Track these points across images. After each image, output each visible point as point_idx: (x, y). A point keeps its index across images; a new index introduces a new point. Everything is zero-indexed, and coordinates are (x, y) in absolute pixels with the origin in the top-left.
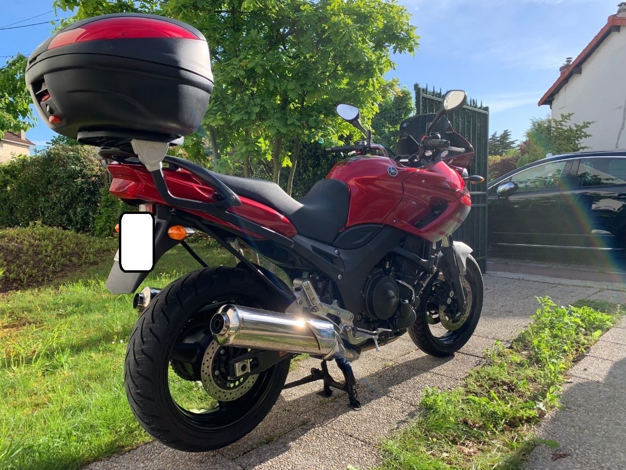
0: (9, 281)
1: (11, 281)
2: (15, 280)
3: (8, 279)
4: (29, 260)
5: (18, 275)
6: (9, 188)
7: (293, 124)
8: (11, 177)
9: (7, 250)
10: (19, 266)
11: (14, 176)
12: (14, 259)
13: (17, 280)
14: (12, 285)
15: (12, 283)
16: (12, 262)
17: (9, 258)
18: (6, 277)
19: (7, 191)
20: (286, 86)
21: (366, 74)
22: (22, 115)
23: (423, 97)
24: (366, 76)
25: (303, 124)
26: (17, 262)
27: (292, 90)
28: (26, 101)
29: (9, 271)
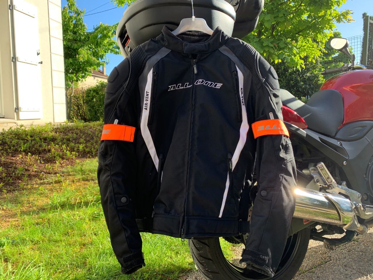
0: (86, 152)
1: (87, 152)
2: (89, 152)
3: (85, 152)
4: (98, 140)
5: (91, 149)
6: (95, 100)
7: (268, 46)
8: (96, 94)
9: (87, 134)
10: (92, 144)
11: (97, 93)
12: (90, 139)
13: (90, 152)
14: (87, 155)
15: (87, 154)
16: (89, 141)
17: (88, 139)
18: (84, 150)
19: (94, 102)
20: (264, 18)
21: (326, 6)
22: (101, 58)
23: (370, 23)
24: (326, 7)
25: (275, 46)
26: (92, 141)
27: (268, 21)
28: (103, 49)
29: (86, 147)
